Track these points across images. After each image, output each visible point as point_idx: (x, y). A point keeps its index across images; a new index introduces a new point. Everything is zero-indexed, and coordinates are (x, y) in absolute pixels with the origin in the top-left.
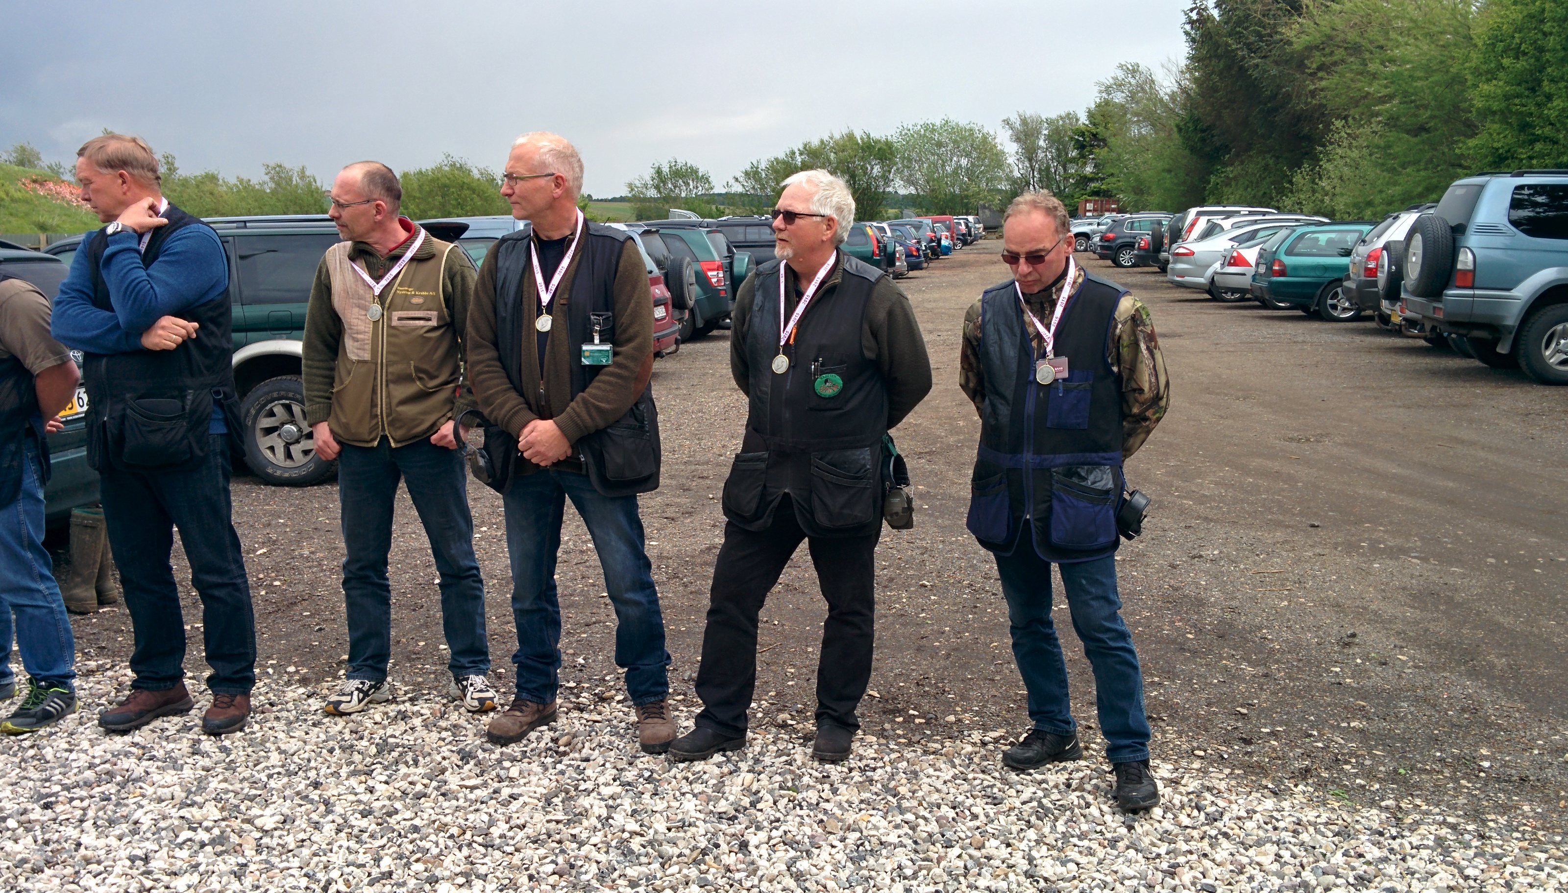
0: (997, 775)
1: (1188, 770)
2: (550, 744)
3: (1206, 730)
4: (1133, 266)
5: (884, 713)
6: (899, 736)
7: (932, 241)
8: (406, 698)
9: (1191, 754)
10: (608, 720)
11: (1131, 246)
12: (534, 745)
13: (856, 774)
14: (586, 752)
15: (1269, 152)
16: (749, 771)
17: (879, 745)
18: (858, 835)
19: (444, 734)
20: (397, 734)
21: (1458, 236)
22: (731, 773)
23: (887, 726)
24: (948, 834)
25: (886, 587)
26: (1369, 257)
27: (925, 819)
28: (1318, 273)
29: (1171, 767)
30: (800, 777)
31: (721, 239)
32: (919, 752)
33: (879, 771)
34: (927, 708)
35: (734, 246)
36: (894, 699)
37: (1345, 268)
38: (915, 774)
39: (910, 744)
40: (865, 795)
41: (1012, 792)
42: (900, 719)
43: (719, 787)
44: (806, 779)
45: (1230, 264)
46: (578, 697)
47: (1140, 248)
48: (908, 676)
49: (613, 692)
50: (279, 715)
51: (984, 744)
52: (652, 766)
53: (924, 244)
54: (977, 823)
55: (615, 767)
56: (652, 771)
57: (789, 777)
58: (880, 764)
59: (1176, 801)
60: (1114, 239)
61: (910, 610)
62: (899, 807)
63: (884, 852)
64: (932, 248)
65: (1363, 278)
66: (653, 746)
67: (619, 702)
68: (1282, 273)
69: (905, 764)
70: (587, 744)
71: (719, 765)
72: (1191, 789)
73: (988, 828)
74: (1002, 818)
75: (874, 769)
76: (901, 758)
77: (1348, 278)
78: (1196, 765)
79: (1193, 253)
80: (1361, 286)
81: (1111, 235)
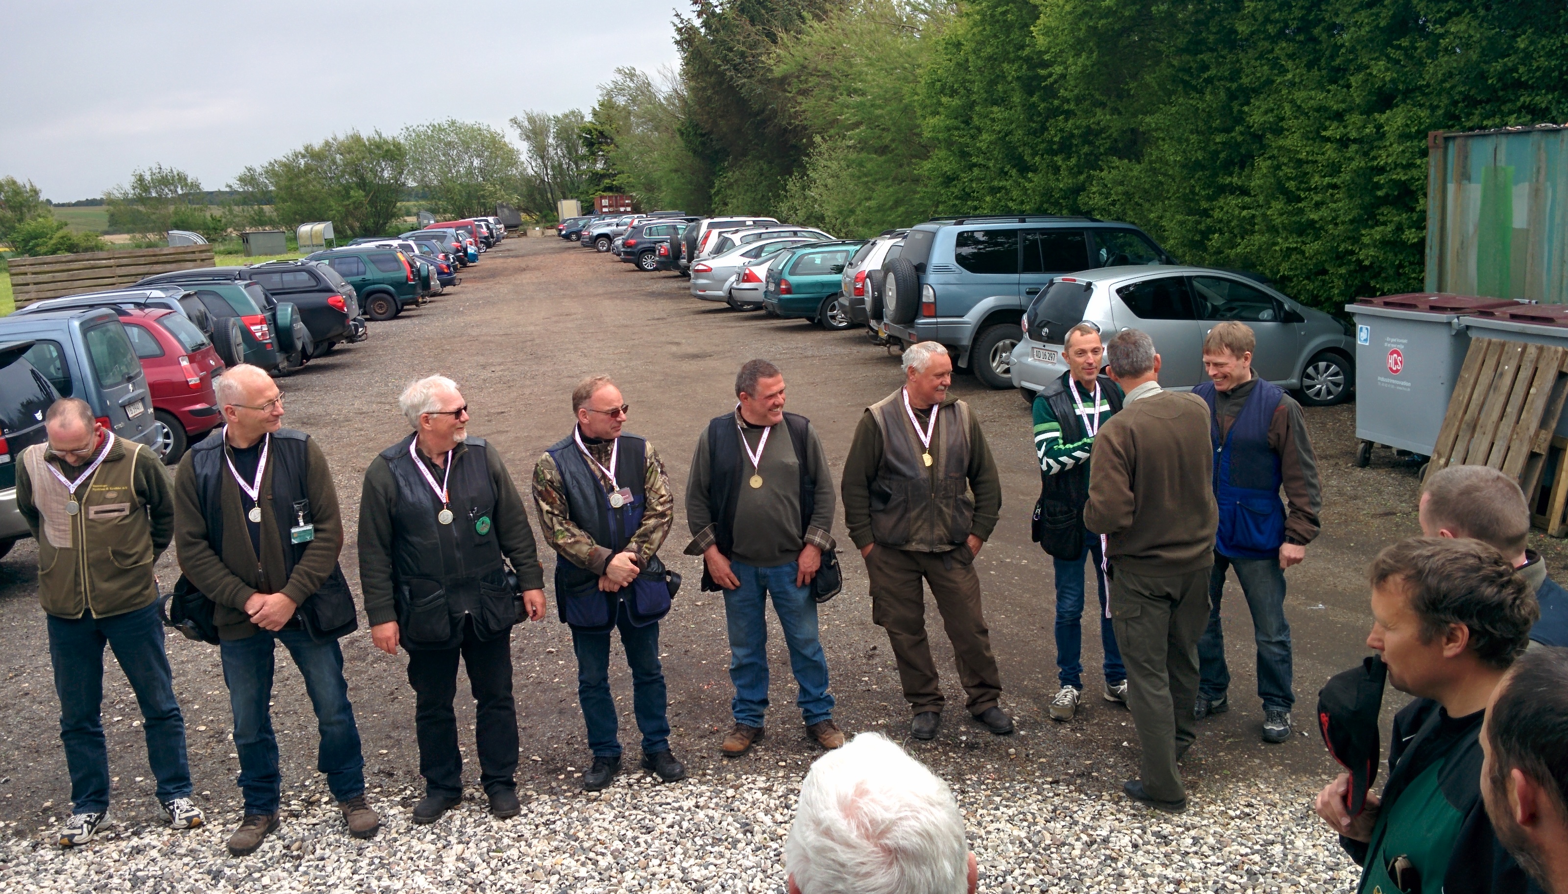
0: (646, 809)
1: (776, 778)
2: (284, 851)
3: (784, 744)
4: (655, 269)
5: (549, 773)
6: (565, 791)
7: (458, 251)
8: (129, 834)
9: (777, 767)
10: (326, 821)
11: (652, 250)
12: (270, 855)
13: (541, 828)
14: (319, 852)
15: (761, 158)
16: (459, 843)
17: (553, 801)
18: (557, 876)
19: (186, 860)
20: (141, 866)
21: (921, 274)
22: (444, 847)
23: (554, 784)
24: (622, 862)
25: (519, 658)
26: (857, 279)
27: (603, 854)
28: (818, 290)
29: (764, 778)
30: (501, 839)
31: (258, 289)
32: (584, 801)
33: (559, 823)
34: (580, 763)
35: (272, 295)
36: (553, 759)
37: (838, 284)
38: (586, 820)
39: (575, 796)
40: (555, 844)
41: (659, 820)
42: (562, 777)
43: (439, 860)
44: (506, 841)
45: (744, 281)
46: (289, 805)
47: (660, 255)
48: (559, 737)
49: (318, 795)
50: (17, 869)
51: (630, 785)
52: (379, 854)
53: (451, 256)
54: (641, 849)
55: (349, 860)
56: (381, 858)
57: (492, 841)
58: (558, 817)
59: (772, 805)
60: (637, 244)
61: (545, 677)
62: (582, 847)
63: (579, 885)
64: (459, 259)
65: (853, 297)
66: (365, 832)
67: (326, 803)
68: (788, 291)
69: (576, 813)
70: (318, 846)
71: (433, 842)
72: (780, 794)
73: (649, 851)
74: (657, 842)
75: (554, 822)
76: (572, 809)
77: (842, 295)
78: (781, 774)
79: (710, 270)
80: (853, 303)
81: (632, 241)
